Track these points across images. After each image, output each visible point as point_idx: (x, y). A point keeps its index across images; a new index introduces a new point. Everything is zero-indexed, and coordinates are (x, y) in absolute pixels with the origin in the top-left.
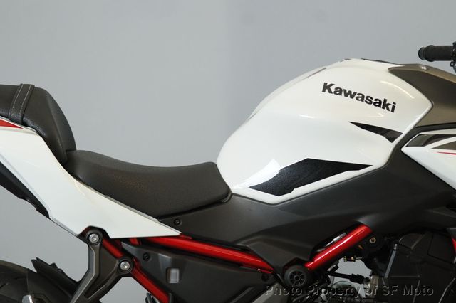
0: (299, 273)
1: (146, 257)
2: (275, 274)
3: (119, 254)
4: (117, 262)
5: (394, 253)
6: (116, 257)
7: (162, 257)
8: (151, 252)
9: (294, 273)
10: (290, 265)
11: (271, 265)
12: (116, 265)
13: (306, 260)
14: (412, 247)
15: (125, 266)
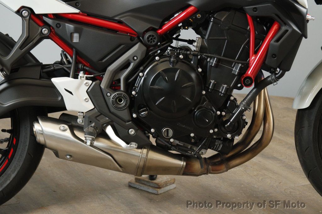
0: (153, 36)
1: (58, 26)
2: (138, 38)
3: (41, 24)
4: (40, 29)
5: (211, 23)
6: (40, 26)
7: (68, 26)
8: (61, 23)
9: (150, 36)
10: (147, 31)
11: (136, 32)
12: (40, 31)
13: (157, 28)
14: (222, 20)
15: (45, 31)
